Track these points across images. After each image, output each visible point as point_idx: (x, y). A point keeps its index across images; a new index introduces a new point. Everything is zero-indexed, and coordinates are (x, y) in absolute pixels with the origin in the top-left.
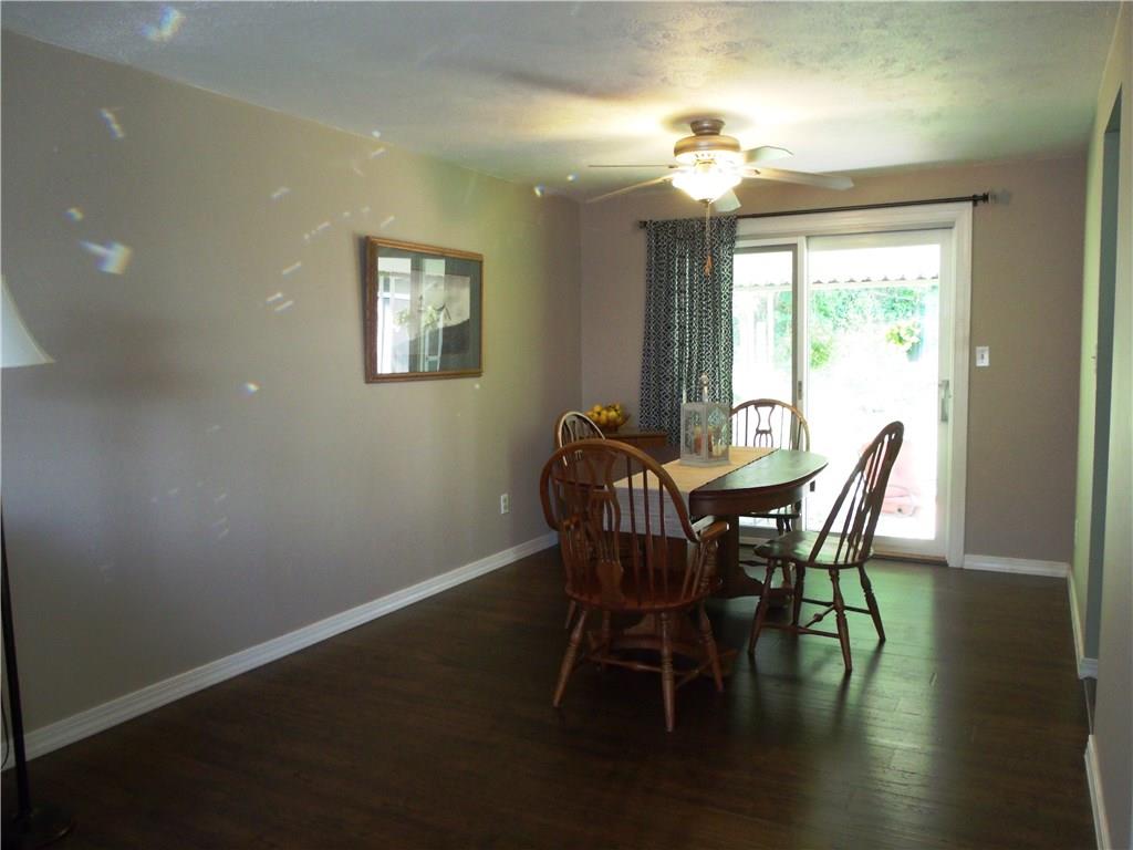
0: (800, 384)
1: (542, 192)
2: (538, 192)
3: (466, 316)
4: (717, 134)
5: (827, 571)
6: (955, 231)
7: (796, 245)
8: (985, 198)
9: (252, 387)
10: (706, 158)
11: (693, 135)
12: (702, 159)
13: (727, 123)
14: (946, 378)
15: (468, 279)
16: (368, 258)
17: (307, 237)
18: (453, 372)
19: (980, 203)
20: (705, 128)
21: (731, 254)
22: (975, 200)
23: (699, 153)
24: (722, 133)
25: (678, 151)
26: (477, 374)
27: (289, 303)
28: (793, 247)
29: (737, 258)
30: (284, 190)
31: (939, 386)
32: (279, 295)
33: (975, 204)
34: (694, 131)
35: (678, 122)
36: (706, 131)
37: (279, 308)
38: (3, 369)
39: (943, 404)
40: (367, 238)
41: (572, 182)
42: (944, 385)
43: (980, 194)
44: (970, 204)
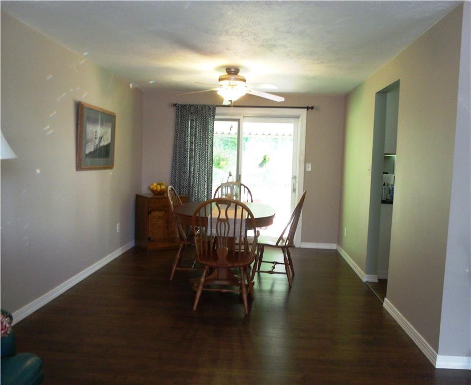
0: (240, 176)
1: (132, 86)
2: (131, 86)
3: (109, 141)
4: (237, 74)
5: (281, 249)
6: (300, 119)
7: (239, 120)
8: (312, 108)
9: (38, 171)
10: (234, 84)
11: (227, 74)
12: (231, 84)
13: (240, 70)
14: (295, 175)
15: (111, 124)
16: (80, 111)
17: (58, 99)
18: (101, 167)
19: (310, 110)
20: (232, 71)
21: (214, 121)
22: (308, 108)
23: (231, 81)
24: (238, 74)
25: (221, 79)
26: (111, 168)
27: (51, 131)
28: (238, 120)
29: (216, 123)
30: (51, 76)
31: (292, 178)
32: (48, 127)
33: (307, 110)
34: (227, 72)
35: (220, 68)
36: (233, 73)
37: (48, 134)
38: (1, 160)
39: (294, 185)
40: (80, 102)
41: (153, 83)
42: (294, 178)
43: (310, 106)
44: (306, 110)
